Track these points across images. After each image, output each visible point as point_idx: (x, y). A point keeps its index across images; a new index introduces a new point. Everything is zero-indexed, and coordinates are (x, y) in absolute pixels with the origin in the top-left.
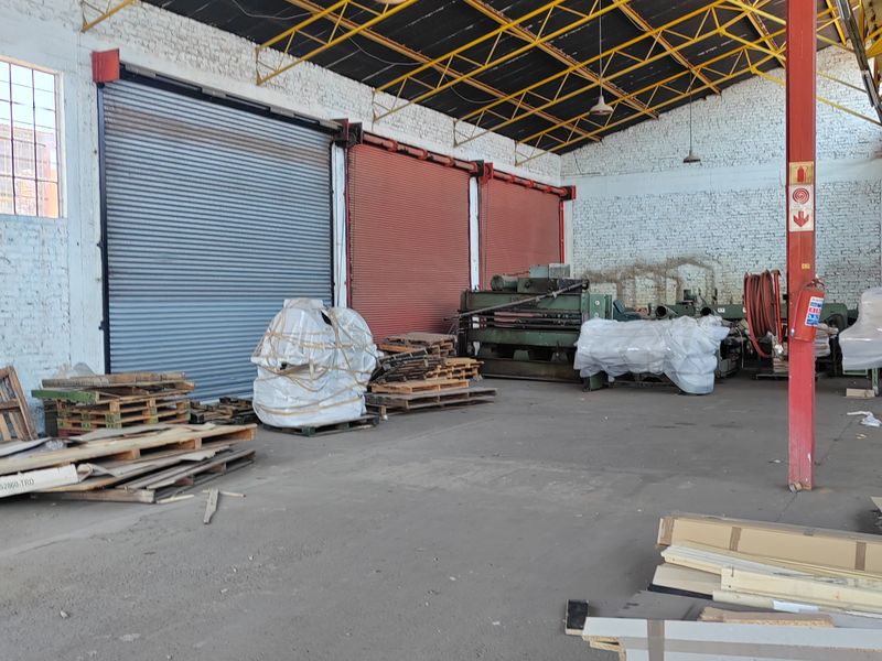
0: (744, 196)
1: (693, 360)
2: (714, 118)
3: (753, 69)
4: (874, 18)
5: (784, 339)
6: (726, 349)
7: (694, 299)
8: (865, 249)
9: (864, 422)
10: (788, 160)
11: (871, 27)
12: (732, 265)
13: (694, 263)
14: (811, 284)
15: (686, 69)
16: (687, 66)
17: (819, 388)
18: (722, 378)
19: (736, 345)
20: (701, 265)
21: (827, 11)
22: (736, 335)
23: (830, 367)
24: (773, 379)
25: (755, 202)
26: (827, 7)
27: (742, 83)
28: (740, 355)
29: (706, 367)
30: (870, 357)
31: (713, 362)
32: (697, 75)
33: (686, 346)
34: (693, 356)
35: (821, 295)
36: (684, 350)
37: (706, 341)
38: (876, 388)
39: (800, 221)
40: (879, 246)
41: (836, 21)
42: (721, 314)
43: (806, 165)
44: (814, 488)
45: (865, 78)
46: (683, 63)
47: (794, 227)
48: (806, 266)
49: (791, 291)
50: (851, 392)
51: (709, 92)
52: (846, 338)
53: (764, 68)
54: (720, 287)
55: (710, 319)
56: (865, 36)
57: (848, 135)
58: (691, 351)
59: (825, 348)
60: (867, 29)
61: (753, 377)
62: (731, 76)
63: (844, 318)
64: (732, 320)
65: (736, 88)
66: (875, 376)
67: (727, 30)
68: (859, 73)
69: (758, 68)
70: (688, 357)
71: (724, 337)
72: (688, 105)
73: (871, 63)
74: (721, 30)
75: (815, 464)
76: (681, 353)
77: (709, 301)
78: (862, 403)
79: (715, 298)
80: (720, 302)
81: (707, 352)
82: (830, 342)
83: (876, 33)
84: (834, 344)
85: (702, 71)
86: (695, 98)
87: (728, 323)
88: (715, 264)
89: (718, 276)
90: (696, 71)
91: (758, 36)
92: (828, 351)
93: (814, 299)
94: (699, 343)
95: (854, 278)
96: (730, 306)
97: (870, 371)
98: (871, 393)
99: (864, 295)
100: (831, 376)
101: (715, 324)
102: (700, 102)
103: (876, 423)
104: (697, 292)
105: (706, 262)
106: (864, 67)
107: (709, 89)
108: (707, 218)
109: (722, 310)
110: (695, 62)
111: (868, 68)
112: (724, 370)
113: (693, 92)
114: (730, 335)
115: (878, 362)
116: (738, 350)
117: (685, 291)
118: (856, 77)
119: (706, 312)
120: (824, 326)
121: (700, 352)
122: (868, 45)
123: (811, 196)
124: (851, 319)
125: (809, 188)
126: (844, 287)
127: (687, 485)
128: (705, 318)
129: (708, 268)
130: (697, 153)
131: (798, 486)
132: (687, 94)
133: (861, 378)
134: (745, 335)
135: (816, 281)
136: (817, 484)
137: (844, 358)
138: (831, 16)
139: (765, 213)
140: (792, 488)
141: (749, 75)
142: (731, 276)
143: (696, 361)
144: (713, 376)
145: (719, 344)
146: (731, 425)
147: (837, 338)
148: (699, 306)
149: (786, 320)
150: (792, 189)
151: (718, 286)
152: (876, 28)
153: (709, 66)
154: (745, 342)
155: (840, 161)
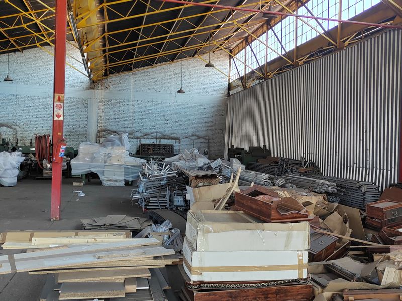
0: (32, 99)
1: (8, 171)
2: (19, 62)
3: (38, 44)
4: (87, 38)
5: (51, 162)
6: (22, 166)
7: (7, 144)
8: (82, 126)
9: (79, 195)
10: (54, 93)
11: (86, 41)
12: (25, 129)
13: (8, 127)
14: (62, 141)
15: (6, 38)
16: (7, 37)
17: (63, 182)
18: (21, 179)
19: (27, 164)
20: (10, 128)
21: (69, 27)
22: (27, 160)
23: (67, 173)
24: (43, 179)
25: (36, 102)
26: (69, 26)
27: (32, 49)
28: (29, 169)
29: (13, 174)
30: (82, 169)
31: (17, 172)
32: (12, 42)
33: (4, 165)
34: (8, 169)
35: (65, 145)
36: (3, 167)
37: (14, 162)
38: (84, 182)
39: (58, 116)
40: (87, 125)
41: (73, 32)
42: (20, 151)
43: (61, 95)
44: (60, 219)
45: (83, 59)
46: (6, 35)
47: (56, 119)
48: (60, 134)
49: (54, 143)
50: (75, 184)
51: (17, 50)
52: (73, 162)
53: (42, 45)
54: (19, 138)
55: (16, 153)
56: (83, 44)
57: (76, 79)
58: (6, 167)
59: (65, 166)
60: (84, 41)
61: (34, 178)
62: (27, 46)
63: (72, 154)
64: (25, 153)
65: (30, 50)
66: (84, 177)
67: (27, 26)
68: (81, 57)
69: (40, 44)
70: (5, 170)
71: (22, 161)
72: (7, 54)
73: (86, 54)
74: (25, 26)
75: (61, 211)
76: (2, 168)
77: (14, 144)
78: (78, 188)
79: (17, 143)
80: (19, 145)
81: (14, 168)
82: (67, 164)
83: (87, 44)
84: (69, 164)
85: (14, 40)
86: (11, 51)
87: (24, 155)
88: (17, 128)
89: (19, 134)
90: (11, 40)
91: (41, 31)
92: (66, 167)
93: (62, 147)
94: (10, 163)
95: (77, 137)
96: (24, 147)
97: (82, 175)
98: (82, 184)
99: (81, 145)
100: (67, 177)
101: (18, 155)
102: (13, 54)
103: (83, 195)
104: (8, 140)
105: (13, 127)
106: (83, 56)
107: (18, 49)
108: (15, 107)
109: (21, 149)
110: (12, 36)
111: (84, 56)
112: (21, 175)
113: (10, 49)
114: (24, 160)
115: (85, 172)
116: (28, 167)
117: (3, 139)
118: (80, 58)
119: (14, 150)
120: (65, 157)
121: (11, 167)
122: (85, 47)
123: (63, 107)
124: (75, 154)
125: (62, 104)
126: (73, 141)
127: (8, 222)
128: (14, 153)
129: (14, 129)
130: (10, 77)
131: (54, 219)
132: (7, 50)
133: (78, 178)
134: (31, 160)
135: (64, 140)
136: (62, 217)
137: (72, 170)
138: (71, 30)
139: (41, 107)
140: (52, 220)
141: (36, 46)
142: (25, 134)
143: (9, 171)
144: (16, 178)
145: (20, 164)
146: (26, 198)
147: (70, 162)
148: (10, 147)
149: (51, 154)
150: (55, 104)
151: (18, 138)
152: (87, 42)
153: (17, 39)
154: (31, 163)
155: (73, 89)
